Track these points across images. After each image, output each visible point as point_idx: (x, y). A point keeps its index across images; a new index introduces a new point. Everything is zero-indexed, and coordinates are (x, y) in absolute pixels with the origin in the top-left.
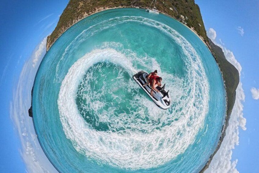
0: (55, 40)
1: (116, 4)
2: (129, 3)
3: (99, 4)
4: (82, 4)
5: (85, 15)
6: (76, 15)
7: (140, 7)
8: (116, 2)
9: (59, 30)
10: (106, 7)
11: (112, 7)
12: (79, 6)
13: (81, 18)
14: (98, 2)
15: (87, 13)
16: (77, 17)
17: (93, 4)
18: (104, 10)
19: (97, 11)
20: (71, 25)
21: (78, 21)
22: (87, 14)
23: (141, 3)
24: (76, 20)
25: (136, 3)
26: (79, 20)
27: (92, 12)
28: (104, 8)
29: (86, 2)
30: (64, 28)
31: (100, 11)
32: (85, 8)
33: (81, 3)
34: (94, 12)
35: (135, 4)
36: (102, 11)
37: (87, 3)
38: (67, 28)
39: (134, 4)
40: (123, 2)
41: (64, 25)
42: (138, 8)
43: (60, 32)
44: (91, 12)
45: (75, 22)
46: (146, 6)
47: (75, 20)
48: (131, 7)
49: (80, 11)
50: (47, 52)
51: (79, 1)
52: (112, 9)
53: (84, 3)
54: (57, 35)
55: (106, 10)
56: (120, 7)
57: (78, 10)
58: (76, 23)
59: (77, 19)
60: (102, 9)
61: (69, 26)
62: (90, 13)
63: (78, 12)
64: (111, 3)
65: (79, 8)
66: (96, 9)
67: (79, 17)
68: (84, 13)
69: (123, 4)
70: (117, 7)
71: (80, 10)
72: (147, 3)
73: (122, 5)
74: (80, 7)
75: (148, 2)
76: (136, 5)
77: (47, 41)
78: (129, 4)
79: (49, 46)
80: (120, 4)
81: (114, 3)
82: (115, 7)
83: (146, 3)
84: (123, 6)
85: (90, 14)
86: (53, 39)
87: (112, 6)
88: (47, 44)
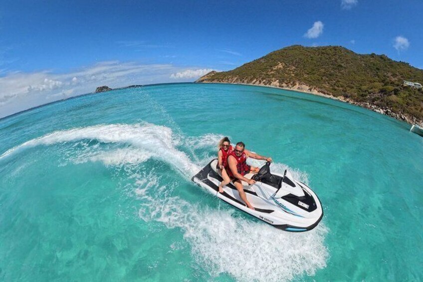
0: (215, 82)
1: (335, 90)
2: (362, 95)
3: (305, 79)
4: (281, 67)
5: (275, 83)
6: (263, 75)
7: (387, 112)
8: (336, 88)
9: (229, 76)
10: (315, 88)
11: (324, 93)
12: (276, 67)
13: (266, 84)
14: (306, 76)
15: (279, 82)
16: (263, 79)
17: (296, 75)
18: (309, 92)
19: (295, 88)
20: (248, 82)
21: (260, 85)
22: (278, 84)
23: (390, 101)
24: (258, 82)
25: (378, 98)
26: (262, 85)
27: (288, 86)
28: (310, 90)
29: (289, 67)
30: (237, 79)
31: (302, 91)
32: (281, 74)
33: (280, 64)
34: (290, 86)
35: (375, 102)
36: (305, 91)
37: (288, 69)
38: (239, 82)
39: (373, 101)
40: (349, 92)
41: (239, 76)
42: (382, 111)
43: (228, 79)
44: (286, 84)
45: (254, 83)
46: (404, 111)
47: (256, 81)
48: (365, 107)
49: (272, 74)
50: (195, 83)
51: (279, 61)
52: (324, 97)
53: (284, 67)
54: (222, 80)
55: (312, 94)
56: (341, 98)
57: (271, 71)
58: (255, 85)
59: (260, 82)
60: (305, 89)
61: (243, 82)
62: (284, 85)
63: (269, 73)
64: (327, 86)
65: (274, 69)
66: (295, 85)
67: (264, 81)
68: (275, 81)
69: (349, 95)
70: (334, 96)
71: (273, 72)
72: (408, 104)
73: (346, 97)
74: (276, 69)
75: (410, 101)
76: (377, 105)
77: (208, 74)
78: (361, 98)
79: (203, 80)
80: (343, 93)
81: (332, 88)
82: (331, 96)
83: (405, 105)
84: (348, 100)
85: (283, 87)
86: (215, 78)
87: (326, 92)
88: (204, 76)
